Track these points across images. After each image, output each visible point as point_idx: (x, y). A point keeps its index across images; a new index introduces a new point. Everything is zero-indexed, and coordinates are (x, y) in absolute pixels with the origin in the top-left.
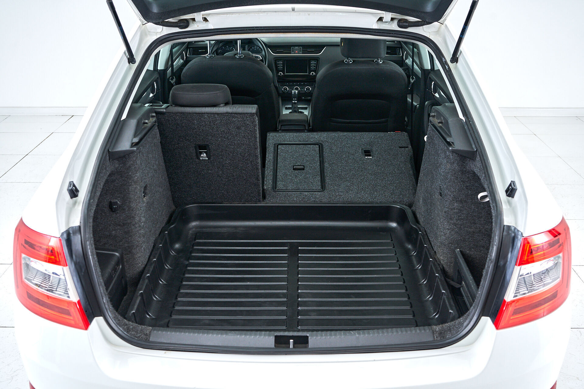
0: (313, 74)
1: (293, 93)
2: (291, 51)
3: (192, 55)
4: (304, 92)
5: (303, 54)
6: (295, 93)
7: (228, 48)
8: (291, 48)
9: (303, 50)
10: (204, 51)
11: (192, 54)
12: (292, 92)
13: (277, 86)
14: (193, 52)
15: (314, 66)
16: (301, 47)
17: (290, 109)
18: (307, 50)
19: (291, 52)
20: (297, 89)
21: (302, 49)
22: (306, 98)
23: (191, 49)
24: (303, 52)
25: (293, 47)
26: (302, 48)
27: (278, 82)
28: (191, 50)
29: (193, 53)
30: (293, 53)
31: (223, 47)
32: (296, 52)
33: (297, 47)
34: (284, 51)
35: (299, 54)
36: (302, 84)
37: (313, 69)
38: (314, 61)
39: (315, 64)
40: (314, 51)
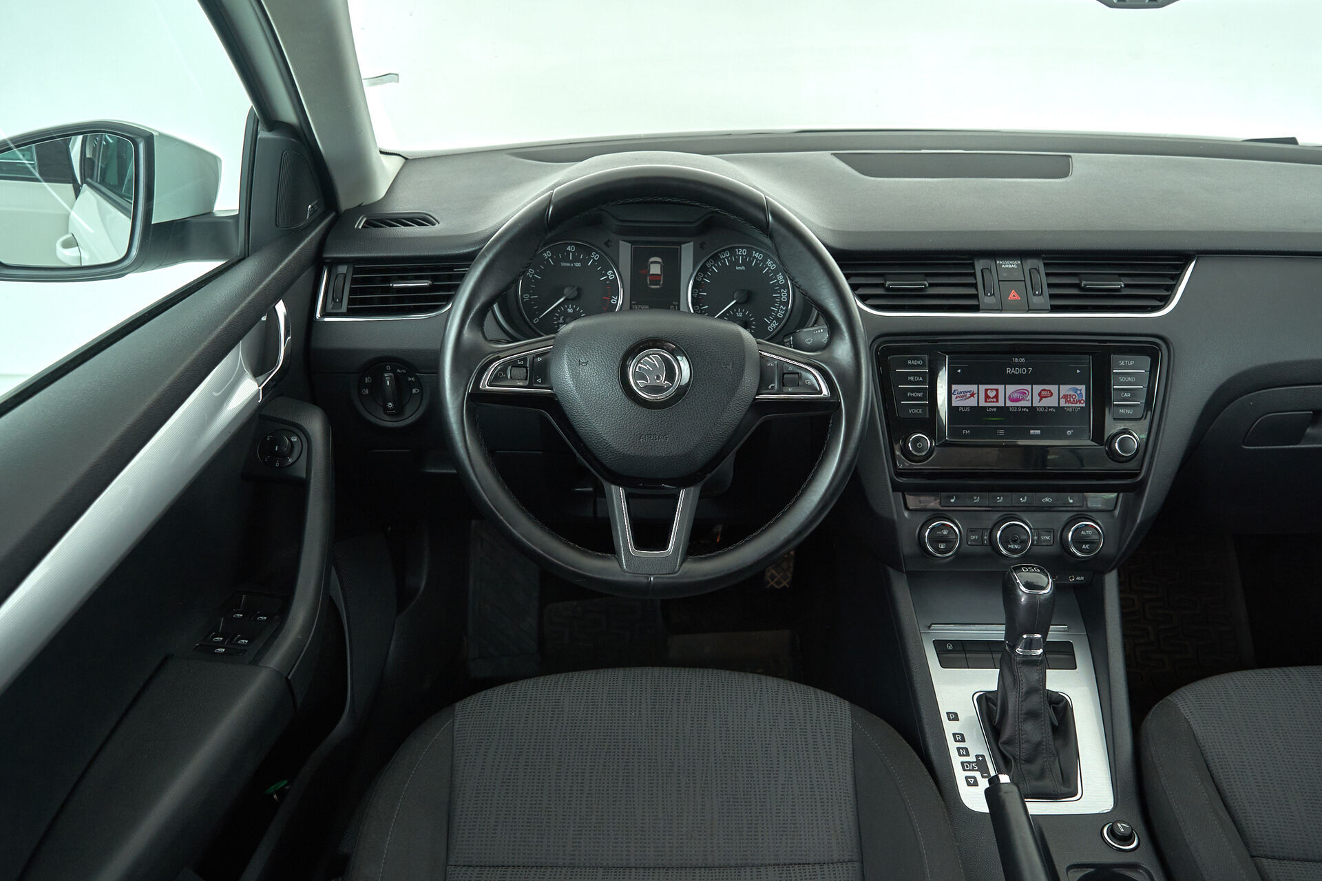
0: (1124, 443)
2: (975, 286)
3: (350, 313)
5: (1054, 309)
7: (576, 259)
8: (973, 266)
9: (1050, 286)
10: (425, 284)
11: (344, 309)
13: (892, 521)
14: (352, 291)
15: (1134, 395)
16: (1030, 263)
17: (967, 663)
18: (1077, 286)
19: (976, 297)
20: (1014, 535)
21: (1048, 275)
23: (343, 269)
24: (1052, 298)
25: (986, 264)
26: (1046, 266)
28: (341, 279)
29: (351, 301)
30: (988, 300)
31: (547, 255)
32: (1013, 296)
33: (1010, 266)
34: (931, 285)
35: (1029, 310)
36: (1047, 499)
37: (1128, 412)
38: (1132, 363)
39: (1138, 378)
40: (1120, 289)
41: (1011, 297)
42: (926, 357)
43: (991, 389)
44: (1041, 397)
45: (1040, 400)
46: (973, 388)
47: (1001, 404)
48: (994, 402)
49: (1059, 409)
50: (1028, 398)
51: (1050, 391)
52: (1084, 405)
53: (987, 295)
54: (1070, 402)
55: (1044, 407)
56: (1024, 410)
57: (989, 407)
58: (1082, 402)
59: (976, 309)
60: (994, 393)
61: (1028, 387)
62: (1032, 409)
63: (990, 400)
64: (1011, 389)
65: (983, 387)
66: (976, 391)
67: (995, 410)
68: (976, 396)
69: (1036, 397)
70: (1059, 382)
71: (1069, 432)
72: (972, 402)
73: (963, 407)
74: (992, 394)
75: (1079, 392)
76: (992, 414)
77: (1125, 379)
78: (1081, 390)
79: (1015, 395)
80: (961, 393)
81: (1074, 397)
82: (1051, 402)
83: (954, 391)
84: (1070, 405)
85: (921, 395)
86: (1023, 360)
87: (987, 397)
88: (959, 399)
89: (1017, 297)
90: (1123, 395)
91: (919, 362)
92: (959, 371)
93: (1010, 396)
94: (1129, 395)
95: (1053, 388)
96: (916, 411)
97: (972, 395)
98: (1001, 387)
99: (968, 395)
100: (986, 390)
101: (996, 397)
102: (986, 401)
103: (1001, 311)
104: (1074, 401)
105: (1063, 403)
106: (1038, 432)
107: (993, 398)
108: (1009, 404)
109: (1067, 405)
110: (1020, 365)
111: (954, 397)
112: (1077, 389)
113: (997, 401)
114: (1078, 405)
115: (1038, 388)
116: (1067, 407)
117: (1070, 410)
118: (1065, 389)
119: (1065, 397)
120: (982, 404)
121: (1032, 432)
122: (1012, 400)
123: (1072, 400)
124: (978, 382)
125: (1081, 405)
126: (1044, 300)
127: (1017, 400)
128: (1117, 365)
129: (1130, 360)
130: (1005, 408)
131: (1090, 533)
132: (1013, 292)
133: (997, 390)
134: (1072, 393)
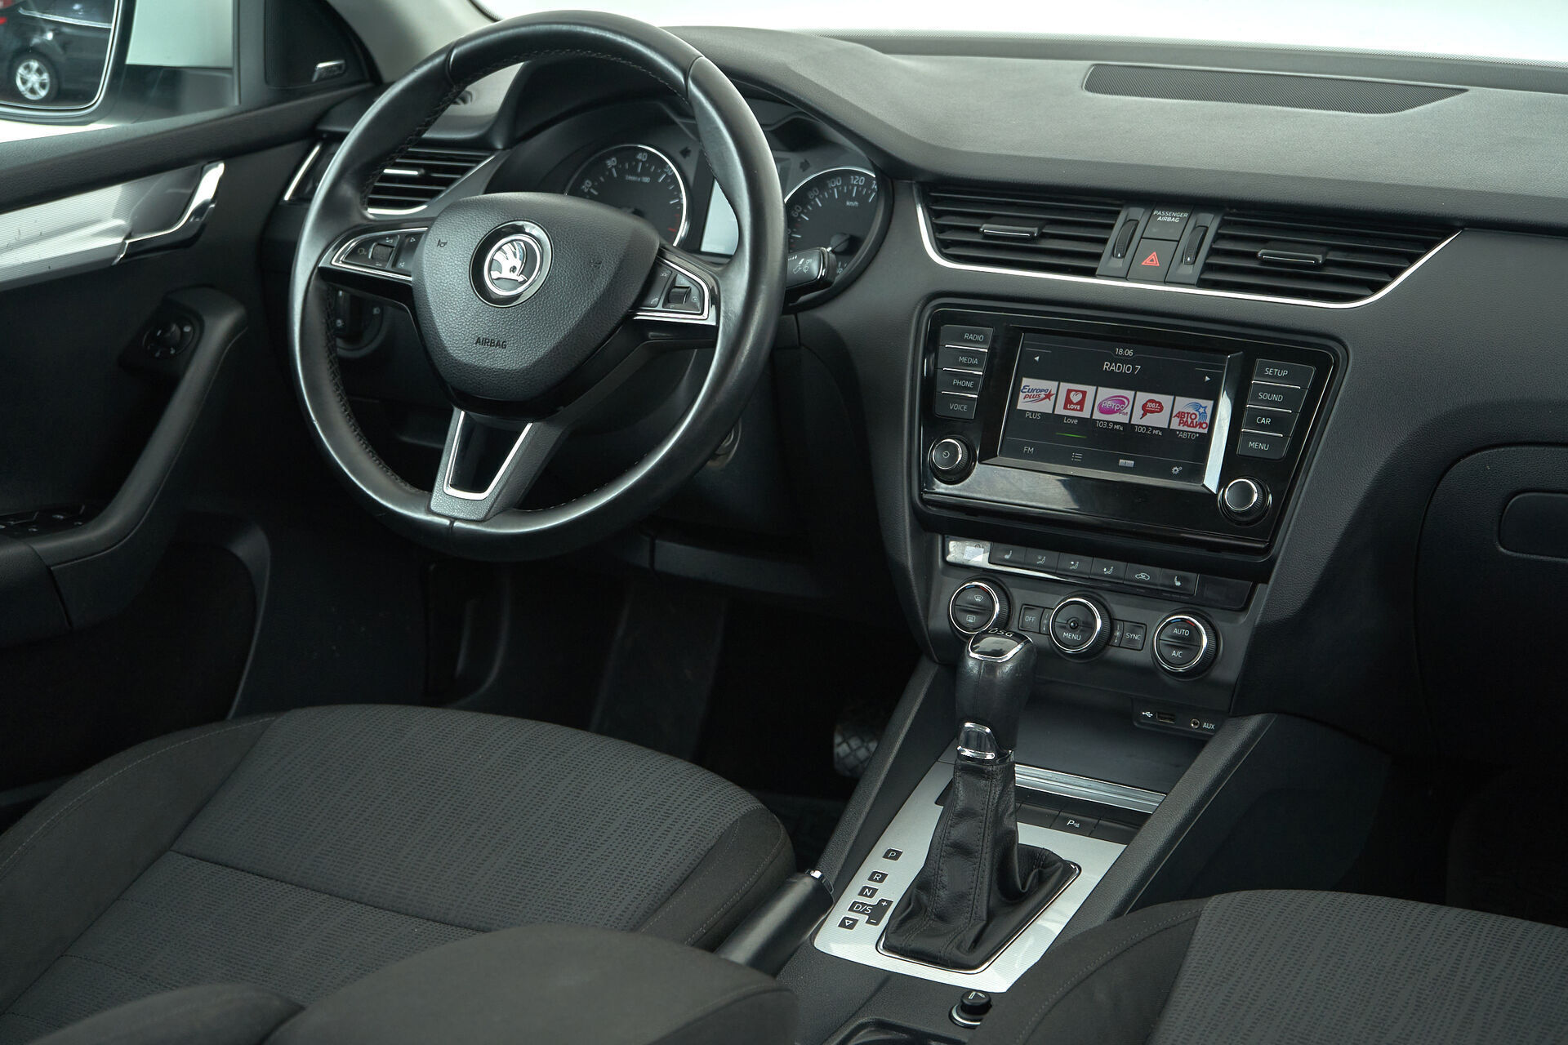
1: (971, 663)
2: (1104, 242)
5: (1202, 283)
6: (983, 666)
8: (1118, 214)
9: (1211, 252)
10: (415, 172)
15: (1278, 422)
16: (1206, 218)
18: (1252, 256)
19: (1098, 257)
21: (1217, 237)
22: (1172, 717)
24: (1208, 268)
25: (1137, 213)
26: (1222, 223)
30: (1118, 264)
31: (612, 163)
32: (1151, 260)
33: (1169, 219)
34: (1043, 236)
35: (1165, 283)
36: (1143, 576)
37: (1263, 447)
38: (1284, 373)
39: (1289, 398)
40: (1317, 267)
41: (1147, 262)
42: (990, 331)
43: (1076, 391)
44: (1146, 410)
45: (1144, 415)
46: (1051, 385)
47: (1086, 414)
48: (1076, 410)
49: (1168, 432)
50: (1125, 411)
51: (1160, 403)
52: (1206, 431)
53: (1117, 257)
54: (1183, 423)
55: (1147, 427)
56: (1117, 427)
57: (1068, 417)
58: (1204, 426)
59: (1091, 272)
60: (1080, 396)
61: (1129, 394)
62: (1129, 427)
63: (1072, 406)
64: (1105, 393)
65: (1065, 386)
66: (1054, 391)
67: (1076, 421)
68: (1053, 398)
69: (1138, 411)
70: (1175, 392)
71: (1176, 470)
72: (1045, 407)
73: (1032, 412)
74: (1076, 398)
75: (1202, 410)
76: (1071, 428)
77: (1268, 396)
78: (1205, 407)
79: (1109, 404)
80: (1033, 390)
81: (1193, 416)
82: (1158, 420)
83: (1024, 388)
84: (1186, 428)
85: (970, 385)
86: (1130, 353)
87: (1068, 401)
88: (1028, 399)
89: (1156, 263)
90: (1260, 420)
91: (978, 338)
92: (1037, 358)
93: (1100, 405)
94: (1268, 421)
95: (1166, 400)
96: (959, 407)
97: (1048, 396)
98: (1090, 390)
99: (1043, 396)
100: (1069, 391)
101: (1081, 403)
102: (1065, 408)
103: (1125, 278)
104: (1192, 422)
105: (1175, 425)
106: (1131, 463)
107: (1077, 404)
108: (1097, 415)
109: (1181, 428)
110: (1124, 360)
111: (1022, 395)
112: (1201, 406)
113: (1081, 410)
114: (1197, 430)
115: (1143, 397)
116: (1180, 431)
117: (1184, 436)
118: (1183, 404)
119: (1181, 415)
120: (1060, 410)
121: (1122, 462)
122: (1103, 411)
123: (1189, 421)
124: (1059, 378)
125: (1201, 431)
126: (1194, 271)
127: (1110, 411)
128: (1262, 375)
129: (1281, 368)
130: (1091, 422)
131: (1186, 633)
132: (1154, 256)
133: (1084, 393)
134: (1192, 411)
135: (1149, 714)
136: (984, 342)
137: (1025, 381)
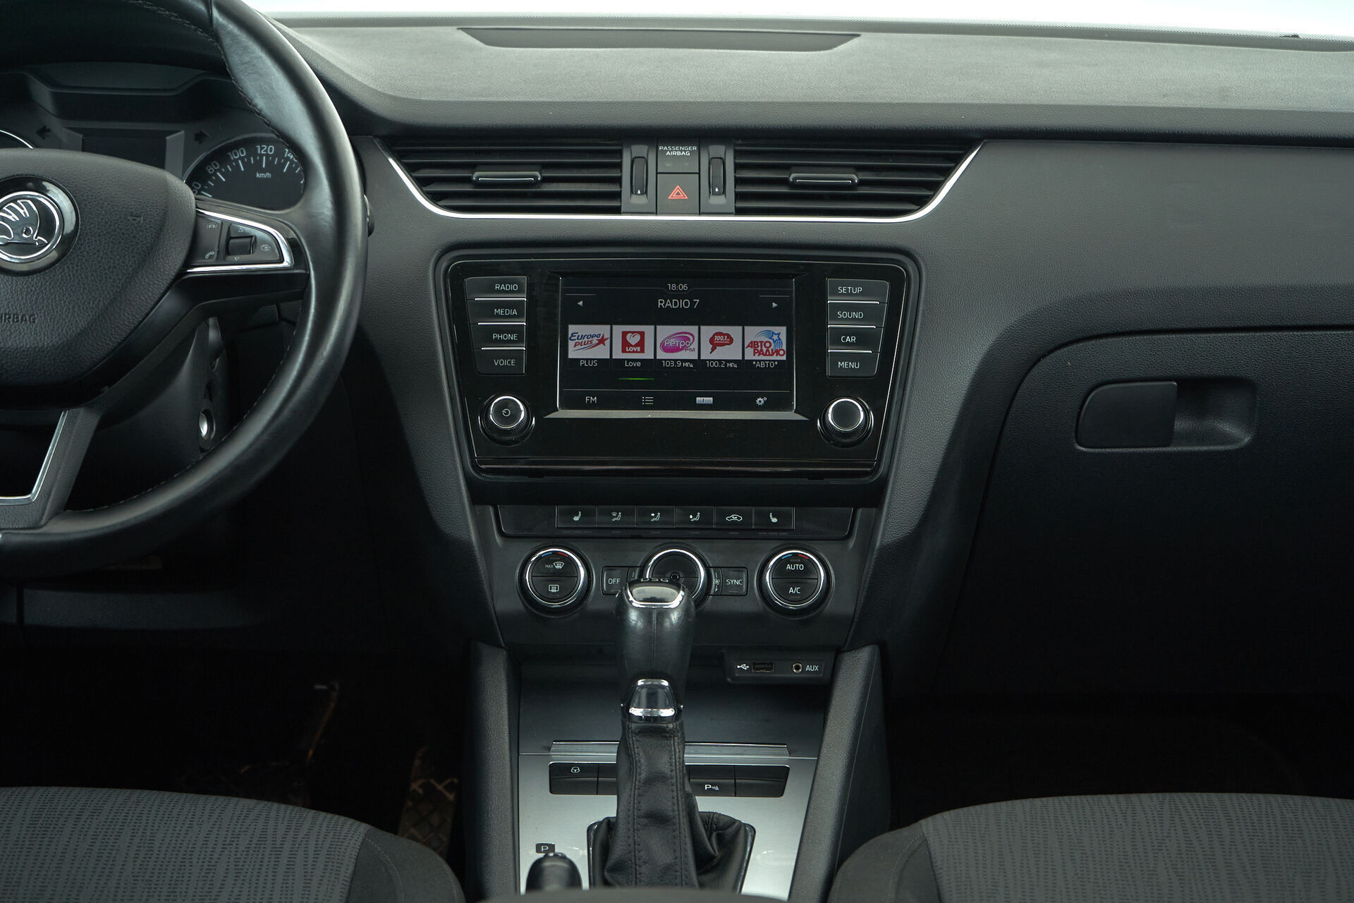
0: (845, 414)
1: (633, 616)
2: (618, 180)
4: (752, 604)
5: (739, 212)
6: (654, 615)
8: (620, 153)
9: (738, 181)
12: (622, 607)
13: (469, 545)
15: (864, 339)
16: (718, 150)
17: (597, 789)
18: (784, 182)
19: (617, 196)
20: (675, 572)
21: (738, 167)
22: (769, 666)
24: (739, 196)
25: (640, 150)
26: (737, 154)
27: (479, 495)
30: (638, 200)
32: (677, 193)
33: (679, 153)
34: (546, 180)
35: (700, 214)
36: (734, 517)
37: (853, 365)
38: (859, 290)
39: (870, 313)
40: (852, 186)
41: (673, 196)
42: (524, 279)
43: (633, 332)
44: (714, 344)
45: (713, 349)
46: (603, 330)
47: (648, 355)
48: (637, 352)
49: (744, 364)
50: (692, 347)
51: (729, 336)
52: (784, 358)
53: (636, 194)
54: (760, 353)
55: (720, 361)
56: (687, 364)
57: (629, 360)
58: (781, 352)
59: (617, 211)
60: (638, 338)
61: (693, 329)
62: (699, 363)
63: (631, 349)
64: (665, 331)
65: (618, 329)
66: (607, 335)
67: (639, 364)
68: (607, 342)
69: (706, 346)
70: (743, 322)
71: (760, 401)
72: (601, 353)
73: (587, 360)
74: (633, 340)
75: (775, 337)
76: (634, 371)
77: (847, 314)
78: (779, 334)
79: (672, 342)
80: (583, 337)
81: (768, 345)
82: (730, 353)
83: (572, 336)
84: (762, 357)
85: (513, 337)
86: (684, 287)
87: (625, 344)
88: (579, 347)
89: (683, 196)
90: (844, 339)
91: (512, 287)
92: (581, 303)
93: (662, 344)
94: (853, 339)
95: (734, 331)
96: (505, 363)
97: (602, 341)
98: (648, 330)
99: (595, 341)
100: (625, 334)
101: (641, 344)
102: (624, 351)
103: (656, 213)
104: (768, 350)
105: (750, 355)
106: (709, 400)
107: (636, 345)
108: (661, 355)
109: (757, 357)
110: (679, 295)
111: (571, 344)
112: (773, 333)
113: (642, 351)
114: (775, 357)
115: (708, 331)
116: (756, 361)
117: (762, 365)
118: (754, 333)
119: (753, 345)
120: (618, 354)
121: (699, 400)
122: (667, 349)
123: (764, 349)
124: (611, 322)
125: (779, 358)
126: (727, 200)
127: (676, 349)
128: (836, 293)
129: (855, 286)
130: (655, 363)
131: (801, 567)
132: (678, 189)
133: (642, 334)
134: (765, 339)
135: (744, 667)
136: (520, 291)
137: (572, 328)
